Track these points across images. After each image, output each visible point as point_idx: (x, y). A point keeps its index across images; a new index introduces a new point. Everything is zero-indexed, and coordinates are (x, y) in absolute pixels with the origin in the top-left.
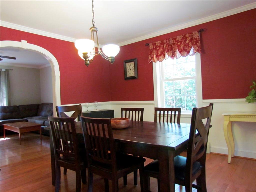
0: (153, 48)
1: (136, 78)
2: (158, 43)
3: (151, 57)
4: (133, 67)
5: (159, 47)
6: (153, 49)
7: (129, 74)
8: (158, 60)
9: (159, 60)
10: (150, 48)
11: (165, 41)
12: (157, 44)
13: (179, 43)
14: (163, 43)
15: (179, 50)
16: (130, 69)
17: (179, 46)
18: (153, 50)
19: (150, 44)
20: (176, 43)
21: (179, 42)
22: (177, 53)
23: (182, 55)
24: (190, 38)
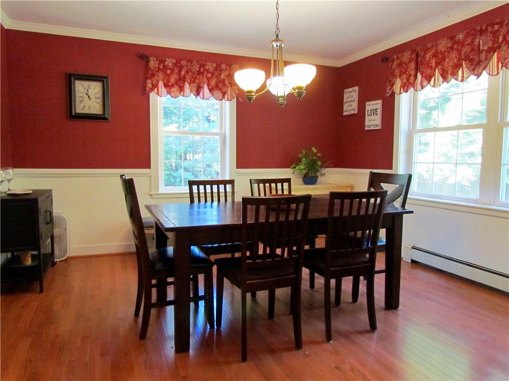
0: (159, 68)
1: (105, 119)
2: (169, 62)
3: (152, 83)
4: (96, 94)
5: (170, 69)
6: (157, 69)
7: (84, 106)
8: (169, 93)
9: (171, 93)
10: (151, 66)
11: (184, 63)
12: (167, 63)
13: (209, 75)
14: (179, 65)
15: (208, 85)
16: (87, 96)
17: (208, 79)
18: (158, 71)
19: (152, 59)
20: (205, 73)
21: (210, 73)
22: (206, 90)
23: (213, 95)
24: (227, 73)
